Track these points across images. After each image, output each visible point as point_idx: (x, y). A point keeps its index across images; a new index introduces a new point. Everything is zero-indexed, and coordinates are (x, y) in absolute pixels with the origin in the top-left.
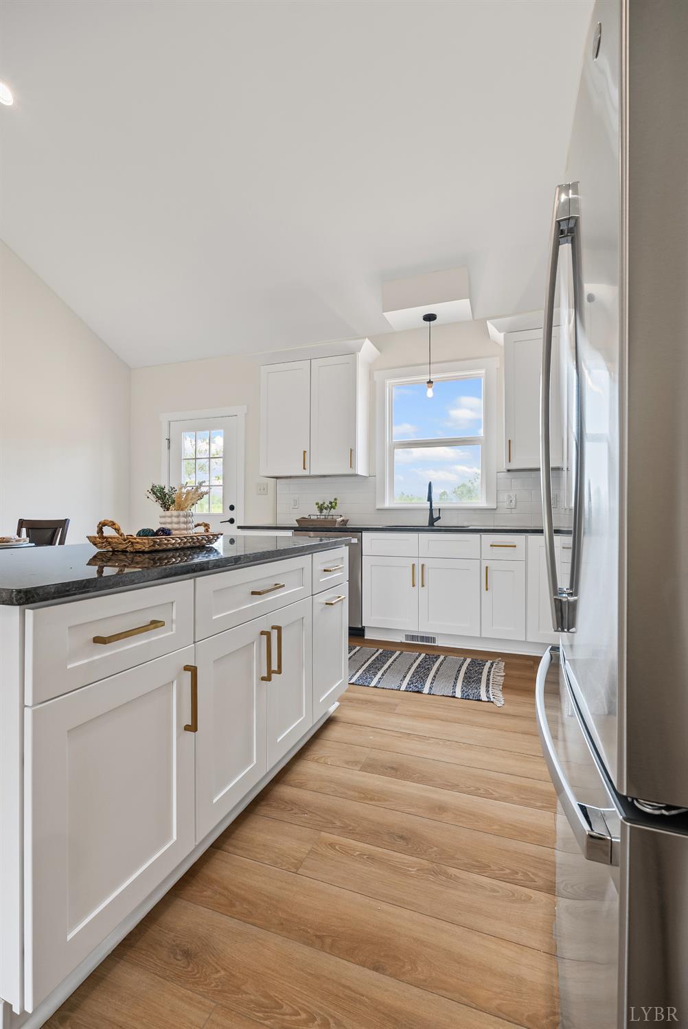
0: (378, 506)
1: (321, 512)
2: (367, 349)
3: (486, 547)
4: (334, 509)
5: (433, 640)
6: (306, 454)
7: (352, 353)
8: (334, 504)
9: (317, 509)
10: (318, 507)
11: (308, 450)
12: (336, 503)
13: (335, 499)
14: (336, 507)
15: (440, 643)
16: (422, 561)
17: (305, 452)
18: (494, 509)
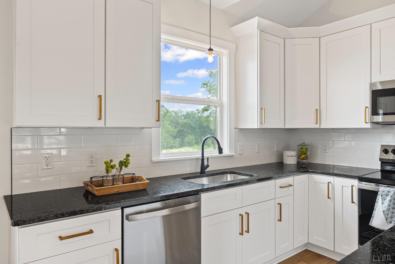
0: (154, 159)
1: (108, 173)
4: (126, 166)
9: (103, 169)
12: (128, 161)
14: (129, 165)
18: (233, 156)
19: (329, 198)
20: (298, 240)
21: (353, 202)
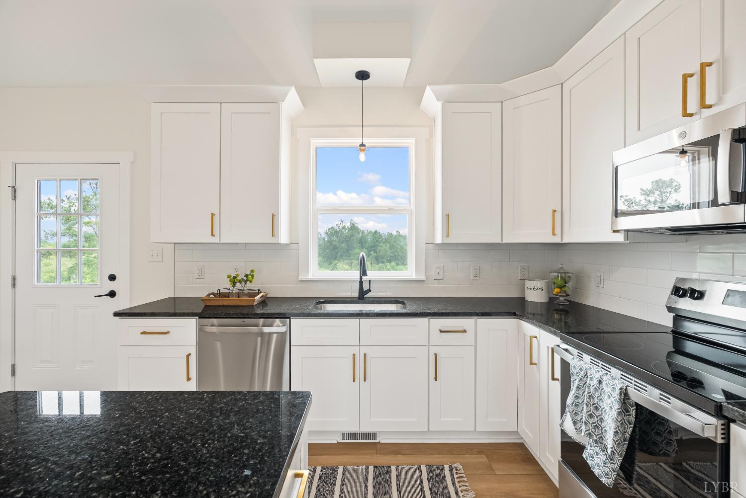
0: (302, 277)
1: (234, 287)
2: (291, 102)
3: (435, 333)
4: (251, 282)
5: (374, 435)
6: (215, 217)
7: (275, 102)
8: (250, 277)
9: (229, 283)
10: (230, 281)
11: (217, 213)
12: (253, 276)
13: (252, 271)
14: (254, 280)
15: (381, 439)
16: (363, 350)
17: (213, 215)
18: (423, 281)
19: (531, 363)
20: (488, 420)
21: (553, 379)
